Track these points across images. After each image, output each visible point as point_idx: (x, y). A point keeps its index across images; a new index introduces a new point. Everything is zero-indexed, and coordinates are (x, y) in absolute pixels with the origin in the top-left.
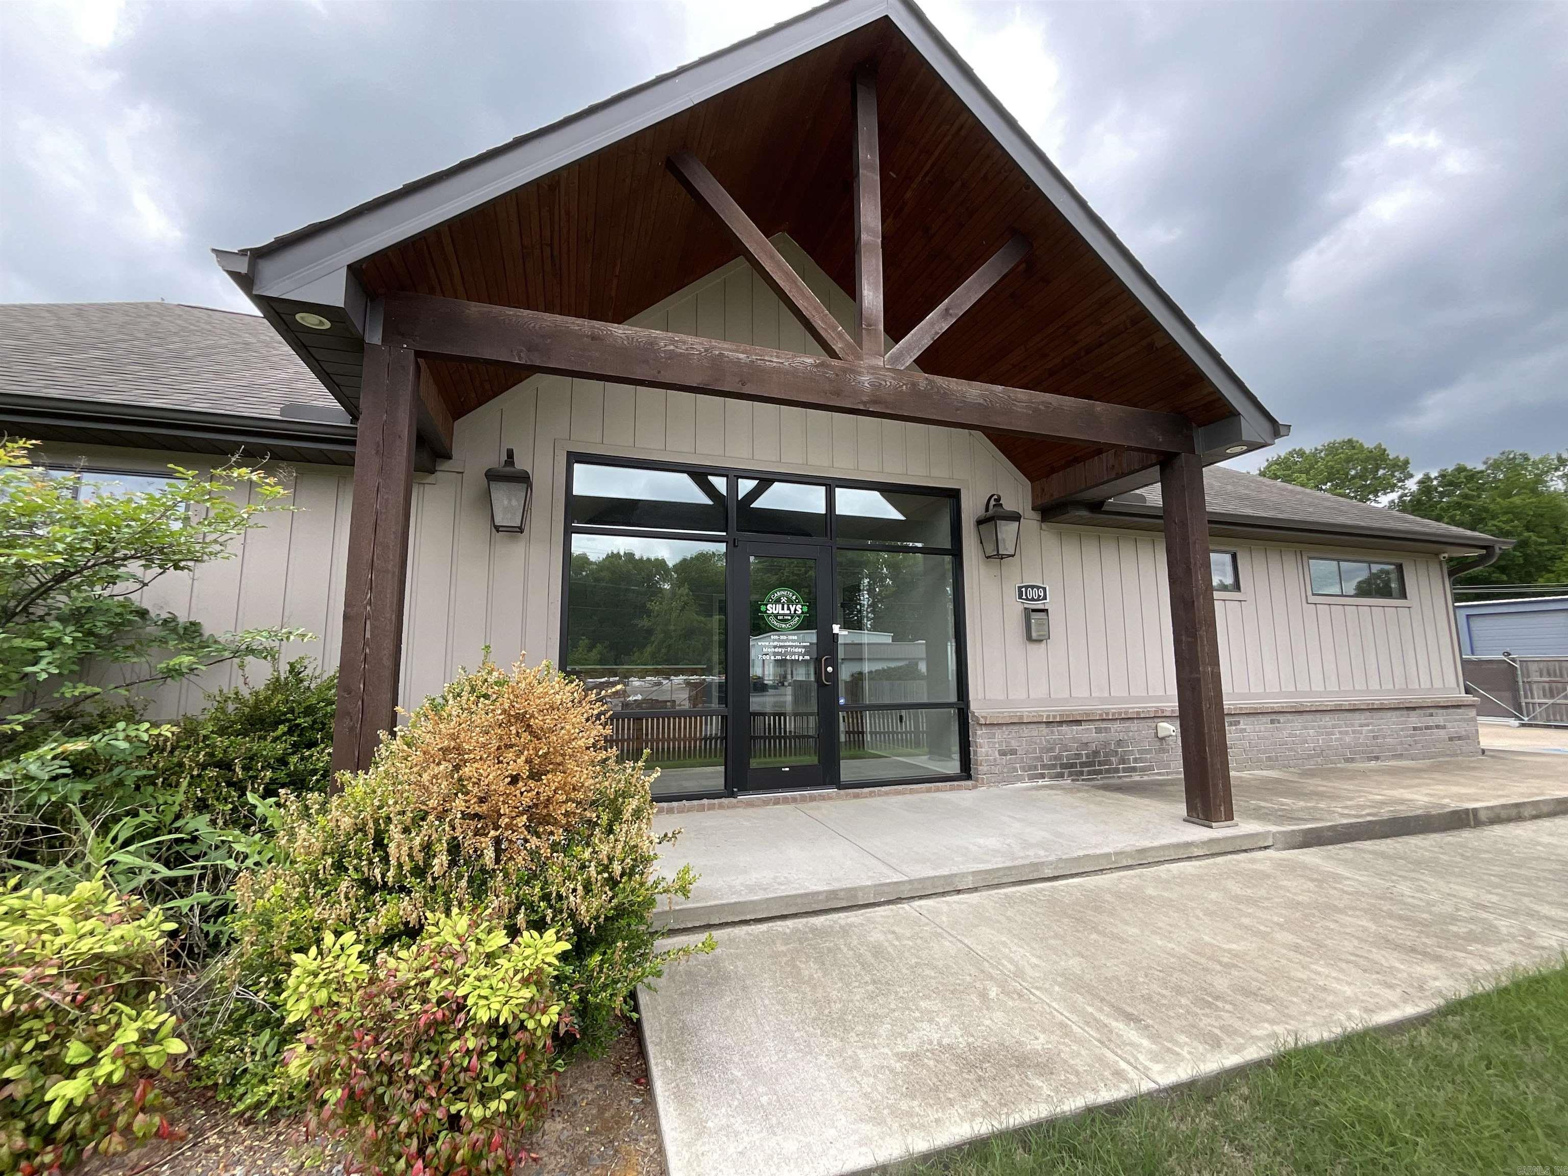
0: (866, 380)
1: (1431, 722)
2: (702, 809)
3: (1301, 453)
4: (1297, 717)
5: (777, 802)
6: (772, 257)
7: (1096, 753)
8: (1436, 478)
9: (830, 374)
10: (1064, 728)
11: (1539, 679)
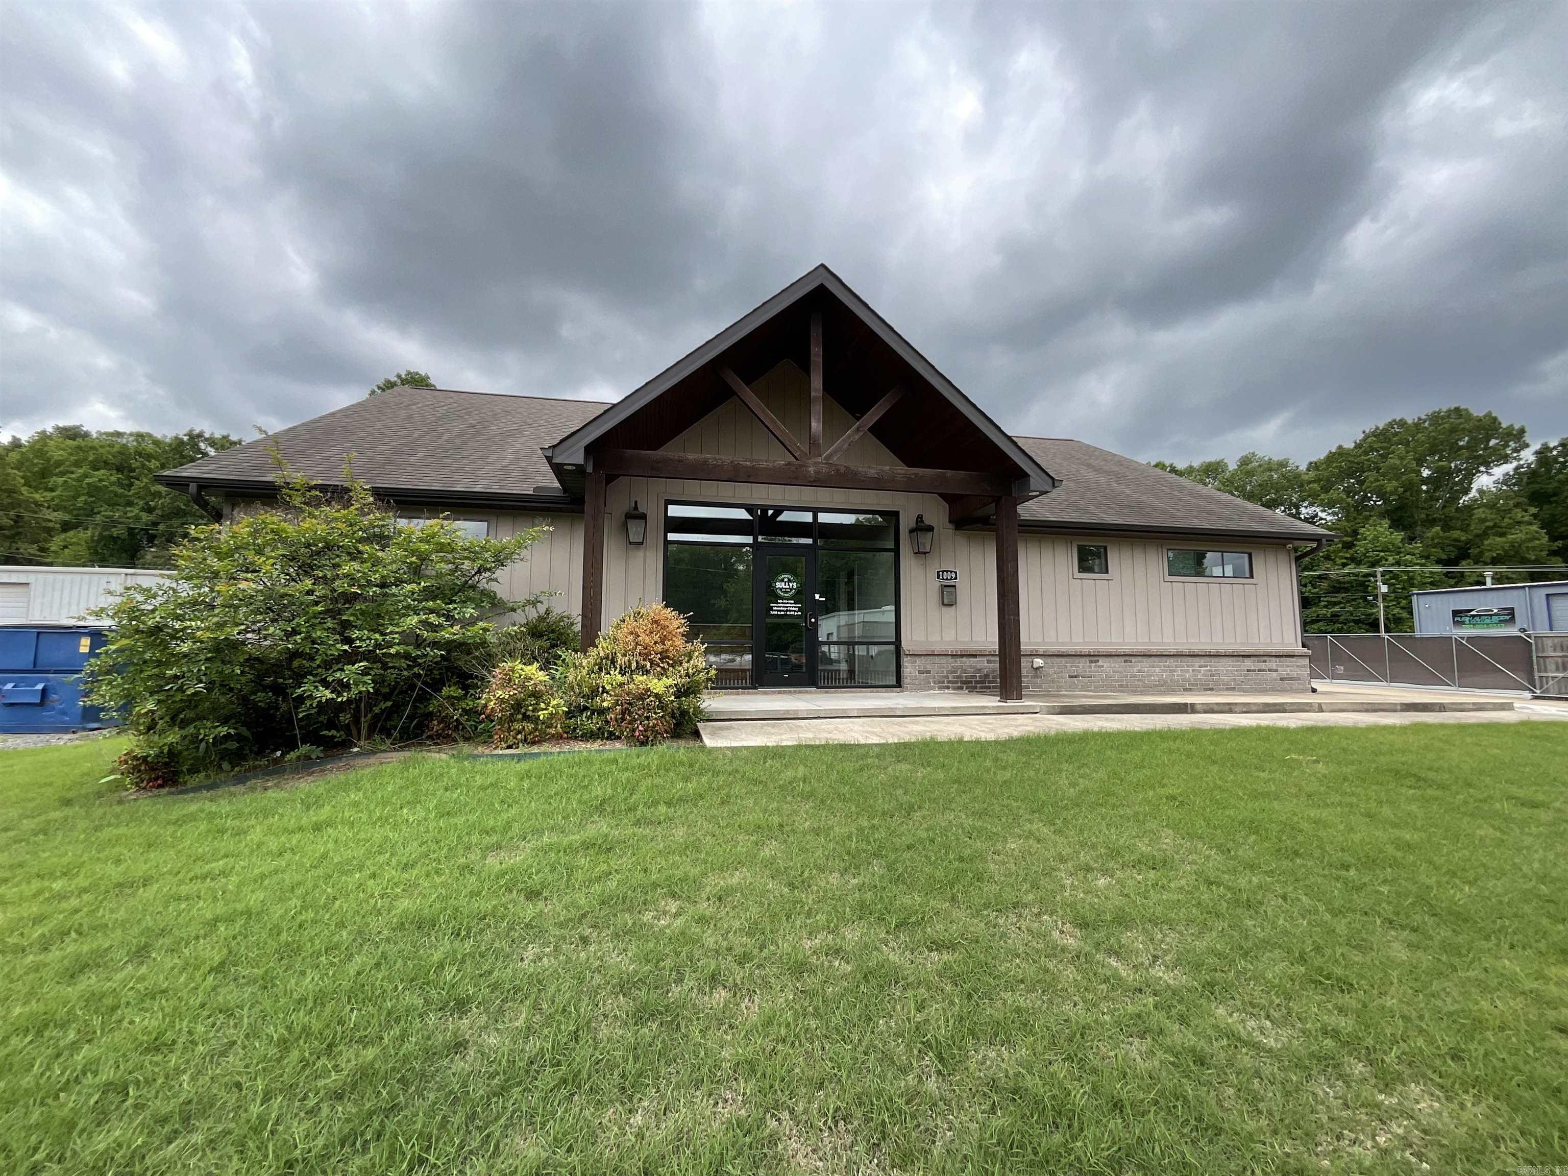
0: (812, 469)
1: (1263, 666)
2: (738, 694)
3: (1402, 423)
4: (1145, 659)
5: (780, 693)
6: (764, 412)
7: (987, 676)
8: (1555, 448)
9: (793, 468)
10: (964, 659)
11: (1553, 654)
